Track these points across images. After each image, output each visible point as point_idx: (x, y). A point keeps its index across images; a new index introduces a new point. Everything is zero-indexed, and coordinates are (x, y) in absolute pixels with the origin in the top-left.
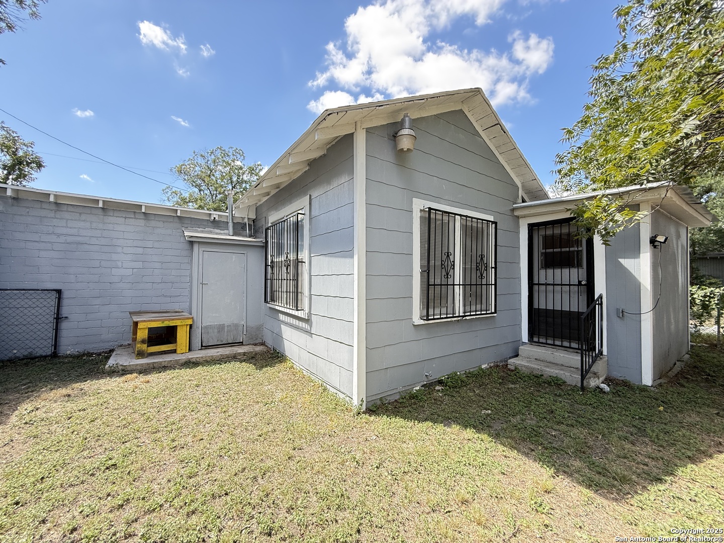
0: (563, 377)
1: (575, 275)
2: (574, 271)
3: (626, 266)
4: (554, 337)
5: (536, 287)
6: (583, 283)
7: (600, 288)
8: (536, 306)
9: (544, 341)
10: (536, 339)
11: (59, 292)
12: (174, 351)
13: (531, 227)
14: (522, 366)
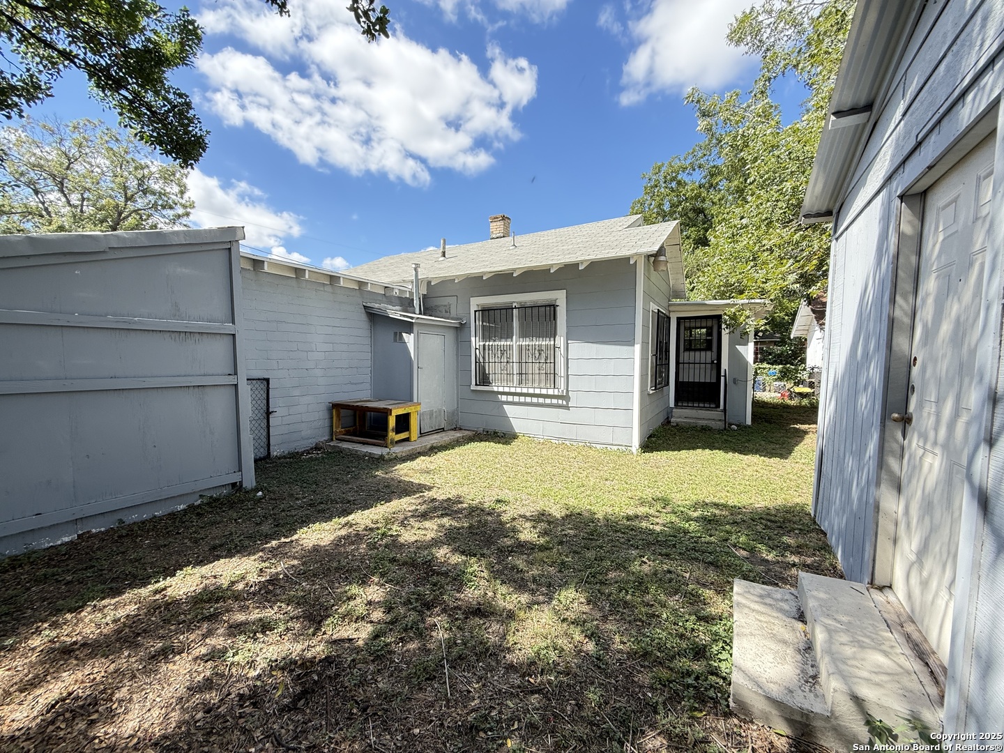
0: (711, 425)
1: (707, 356)
2: (709, 353)
3: (739, 350)
4: (693, 401)
5: (681, 366)
6: (715, 362)
7: (725, 365)
8: (681, 380)
9: (686, 405)
10: (679, 404)
11: (267, 380)
12: (407, 440)
13: (679, 319)
14: (682, 422)
